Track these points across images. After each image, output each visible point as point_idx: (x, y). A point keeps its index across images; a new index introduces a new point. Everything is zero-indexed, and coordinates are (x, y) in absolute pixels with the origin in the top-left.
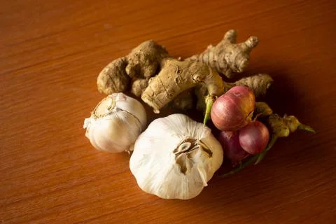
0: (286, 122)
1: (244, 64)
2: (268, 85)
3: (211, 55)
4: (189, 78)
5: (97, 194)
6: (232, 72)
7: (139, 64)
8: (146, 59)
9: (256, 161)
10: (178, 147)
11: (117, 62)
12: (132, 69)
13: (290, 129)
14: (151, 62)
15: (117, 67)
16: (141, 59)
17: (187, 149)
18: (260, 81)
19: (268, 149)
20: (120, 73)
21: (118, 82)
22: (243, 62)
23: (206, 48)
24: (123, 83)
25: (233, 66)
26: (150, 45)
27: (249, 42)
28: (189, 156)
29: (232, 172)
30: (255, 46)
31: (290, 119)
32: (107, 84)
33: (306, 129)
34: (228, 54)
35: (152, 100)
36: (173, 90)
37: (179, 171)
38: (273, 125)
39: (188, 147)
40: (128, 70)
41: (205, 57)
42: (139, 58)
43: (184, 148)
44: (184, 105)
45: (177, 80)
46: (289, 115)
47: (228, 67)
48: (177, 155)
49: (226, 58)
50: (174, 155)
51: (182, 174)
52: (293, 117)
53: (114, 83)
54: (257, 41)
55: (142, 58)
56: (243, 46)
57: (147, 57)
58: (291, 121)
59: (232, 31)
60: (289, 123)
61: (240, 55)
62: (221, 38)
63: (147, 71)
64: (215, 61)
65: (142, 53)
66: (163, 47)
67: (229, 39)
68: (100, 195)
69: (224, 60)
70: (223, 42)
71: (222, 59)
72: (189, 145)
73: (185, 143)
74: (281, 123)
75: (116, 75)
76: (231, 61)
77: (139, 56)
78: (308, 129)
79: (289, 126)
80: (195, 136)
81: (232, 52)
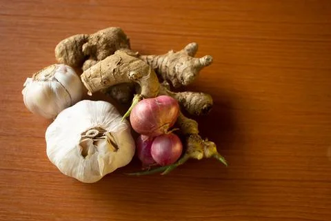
0: (203, 146)
1: (190, 78)
2: (205, 106)
3: (166, 59)
4: (125, 72)
5: (14, 149)
6: (178, 82)
7: (96, 45)
8: (104, 43)
9: (163, 171)
10: (86, 132)
11: (78, 37)
12: (88, 48)
13: (204, 154)
14: (107, 48)
15: (76, 41)
16: (99, 42)
17: (94, 135)
18: (199, 100)
19: (177, 165)
20: (77, 47)
21: (71, 55)
22: (189, 76)
23: (167, 52)
24: (76, 58)
25: (179, 77)
26: (115, 31)
27: (203, 60)
28: (95, 143)
29: (138, 174)
30: (207, 65)
31: (208, 144)
32: (62, 53)
33: (221, 159)
34: (179, 64)
35: (87, 81)
36: (108, 79)
37: (79, 153)
38: (190, 144)
39: (96, 135)
40: (84, 47)
41: (160, 60)
42: (99, 40)
43: (92, 134)
44: (120, 96)
45: (114, 70)
46: (210, 140)
47: (175, 76)
48: (83, 138)
49: (176, 67)
50: (80, 137)
51: (82, 157)
52: (212, 143)
53: (68, 54)
54: (210, 60)
55: (102, 40)
56: (196, 62)
57: (106, 41)
58: (208, 147)
59: (194, 44)
60: (205, 148)
61: (189, 69)
62: (183, 47)
63: (101, 54)
64: (166, 66)
65: (104, 36)
66: (128, 37)
67: (188, 50)
68: (16, 150)
69: (174, 68)
70: (182, 51)
71: (172, 67)
72: (97, 132)
73: (94, 130)
74: (198, 145)
75: (72, 49)
76: (180, 71)
77: (99, 38)
78: (222, 160)
79: (205, 150)
80: (108, 126)
81: (184, 63)
